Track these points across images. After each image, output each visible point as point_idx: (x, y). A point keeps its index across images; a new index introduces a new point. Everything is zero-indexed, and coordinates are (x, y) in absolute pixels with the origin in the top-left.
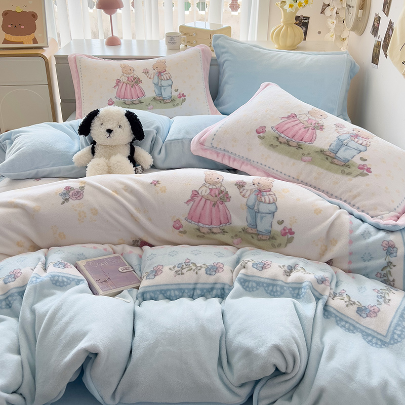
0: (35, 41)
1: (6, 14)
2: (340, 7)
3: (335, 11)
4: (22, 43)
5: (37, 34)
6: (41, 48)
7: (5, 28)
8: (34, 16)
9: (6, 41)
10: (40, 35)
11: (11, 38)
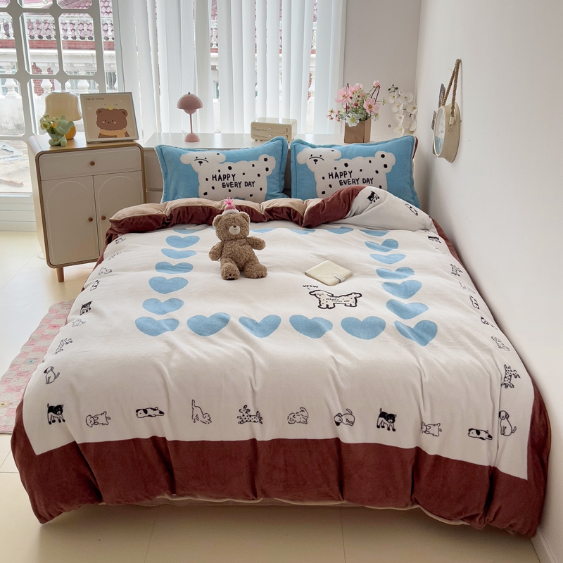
0: (127, 135)
1: (99, 112)
2: (405, 103)
3: (402, 106)
4: (116, 137)
5: (128, 129)
6: (132, 141)
7: (99, 124)
8: (125, 113)
9: (101, 136)
10: (131, 130)
11: (105, 132)
